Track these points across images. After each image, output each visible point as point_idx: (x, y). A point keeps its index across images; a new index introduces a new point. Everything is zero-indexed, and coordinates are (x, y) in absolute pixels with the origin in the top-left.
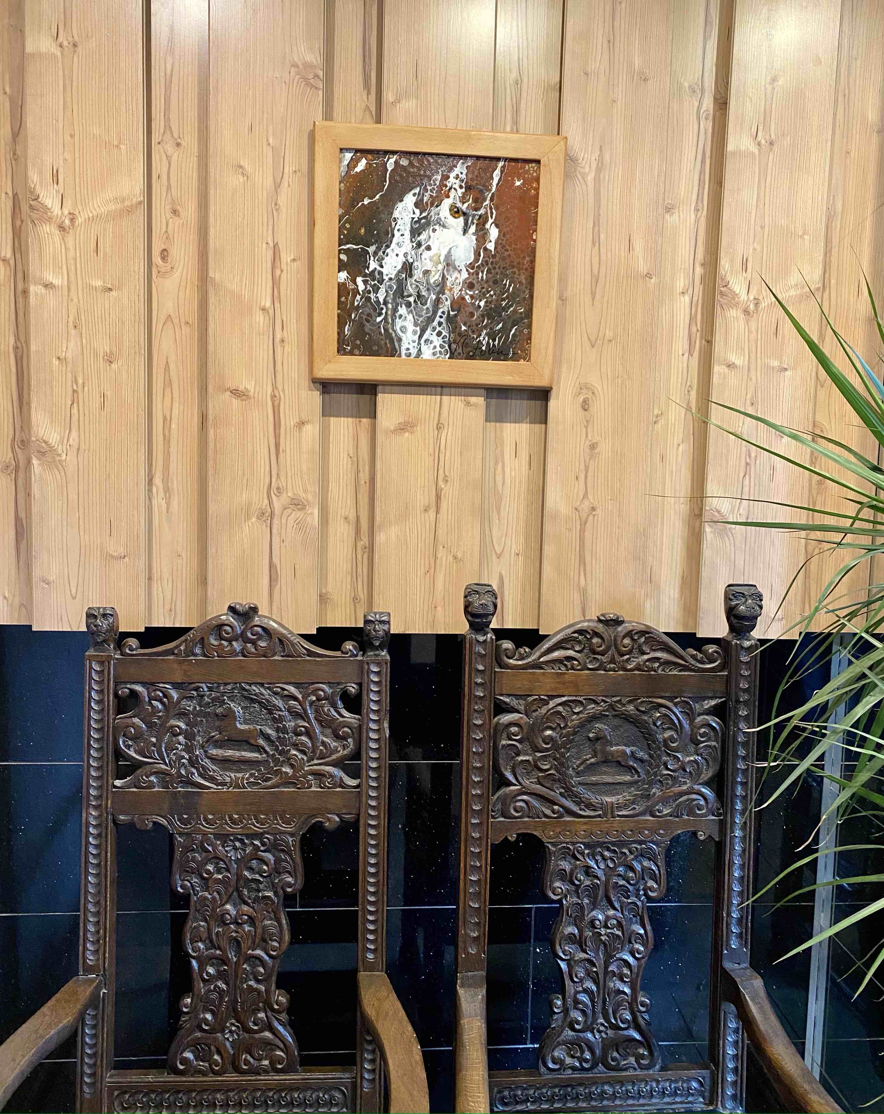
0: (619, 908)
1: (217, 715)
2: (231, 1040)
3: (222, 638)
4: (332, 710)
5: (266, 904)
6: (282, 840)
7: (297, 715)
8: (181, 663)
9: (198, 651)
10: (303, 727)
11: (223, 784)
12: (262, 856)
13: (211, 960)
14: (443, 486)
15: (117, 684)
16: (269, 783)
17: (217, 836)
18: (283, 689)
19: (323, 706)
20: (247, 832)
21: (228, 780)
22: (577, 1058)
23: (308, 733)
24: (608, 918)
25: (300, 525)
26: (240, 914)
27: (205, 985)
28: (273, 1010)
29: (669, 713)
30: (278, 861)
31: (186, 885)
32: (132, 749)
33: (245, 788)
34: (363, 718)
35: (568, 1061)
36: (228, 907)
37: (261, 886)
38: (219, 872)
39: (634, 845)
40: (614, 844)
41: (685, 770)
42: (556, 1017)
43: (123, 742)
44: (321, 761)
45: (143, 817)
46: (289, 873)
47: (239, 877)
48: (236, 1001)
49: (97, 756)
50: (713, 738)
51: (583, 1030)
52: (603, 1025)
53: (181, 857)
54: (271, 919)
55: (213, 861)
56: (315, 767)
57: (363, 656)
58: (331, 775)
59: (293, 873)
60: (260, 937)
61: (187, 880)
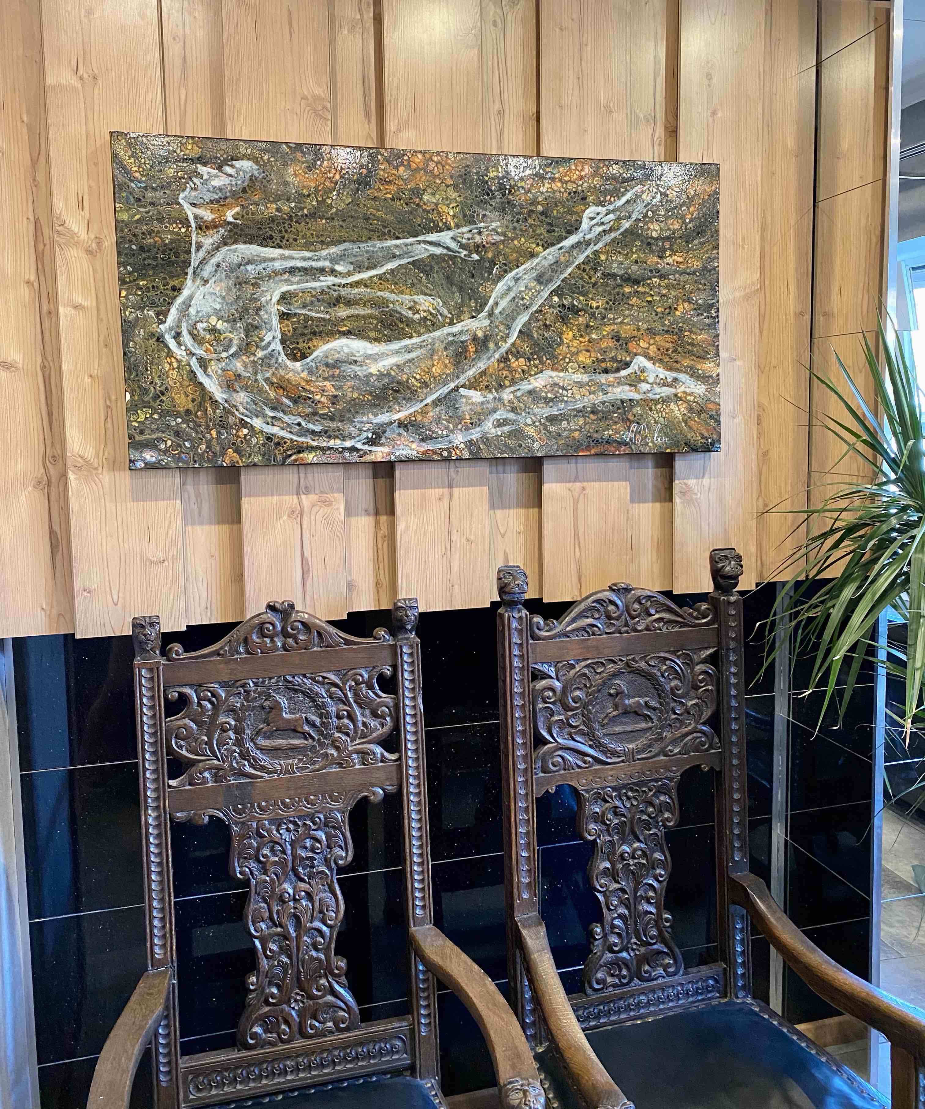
0: (643, 840)
1: (263, 708)
2: (296, 1008)
3: (264, 636)
4: (370, 692)
5: (321, 879)
6: (333, 818)
7: (339, 701)
8: (227, 662)
9: (241, 649)
10: (344, 711)
12: (315, 835)
13: (274, 938)
14: (454, 476)
15: (166, 688)
16: (316, 766)
17: (271, 821)
18: (324, 678)
19: (361, 691)
20: (299, 814)
21: (278, 768)
22: (617, 976)
23: (349, 716)
24: (635, 850)
25: (328, 520)
26: (297, 891)
27: (269, 961)
28: (334, 975)
29: (673, 664)
30: (329, 837)
31: (245, 871)
32: (183, 749)
33: (295, 773)
34: (399, 697)
35: (609, 980)
36: (286, 886)
37: (315, 863)
38: (275, 854)
39: (652, 784)
40: (635, 784)
41: (689, 713)
42: (596, 943)
43: (176, 743)
44: (363, 740)
45: (199, 812)
46: (340, 847)
47: (294, 856)
48: (299, 972)
49: (151, 759)
50: (710, 683)
51: (619, 952)
52: (635, 943)
53: (239, 846)
54: (326, 891)
55: (268, 844)
56: (358, 747)
57: (395, 640)
58: (372, 752)
59: (344, 847)
60: (317, 909)
61: (246, 866)
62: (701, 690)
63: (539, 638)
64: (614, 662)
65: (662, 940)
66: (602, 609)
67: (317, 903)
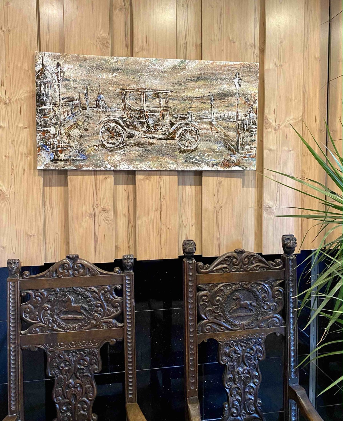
0: (248, 366)
1: (63, 301)
3: (64, 269)
4: (111, 296)
5: (87, 378)
6: (93, 351)
7: (97, 299)
8: (48, 280)
9: (54, 275)
10: (99, 304)
11: (67, 329)
12: (84, 358)
13: (65, 404)
14: (163, 200)
15: (21, 291)
16: (86, 328)
17: (65, 352)
18: (90, 289)
19: (107, 295)
20: (78, 349)
21: (69, 328)
23: (102, 306)
24: (244, 370)
25: (106, 219)
26: (76, 383)
27: (62, 415)
29: (263, 287)
30: (91, 360)
31: (53, 373)
32: (28, 317)
33: (76, 330)
34: (124, 299)
36: (71, 381)
37: (84, 371)
38: (66, 366)
39: (253, 340)
40: (245, 340)
41: (270, 309)
42: (226, 412)
43: (24, 315)
44: (107, 317)
45: (33, 346)
46: (96, 364)
47: (75, 367)
48: (75, 420)
49: (13, 322)
50: (280, 295)
51: (237, 416)
52: (244, 413)
53: (50, 362)
54: (89, 384)
55: (64, 362)
56: (105, 320)
57: (123, 273)
58: (111, 323)
59: (97, 364)
60: (85, 392)
61: (53, 371)
62: (277, 298)
63: (201, 273)
64: (235, 284)
65: (257, 412)
66: (230, 261)
67: (84, 390)
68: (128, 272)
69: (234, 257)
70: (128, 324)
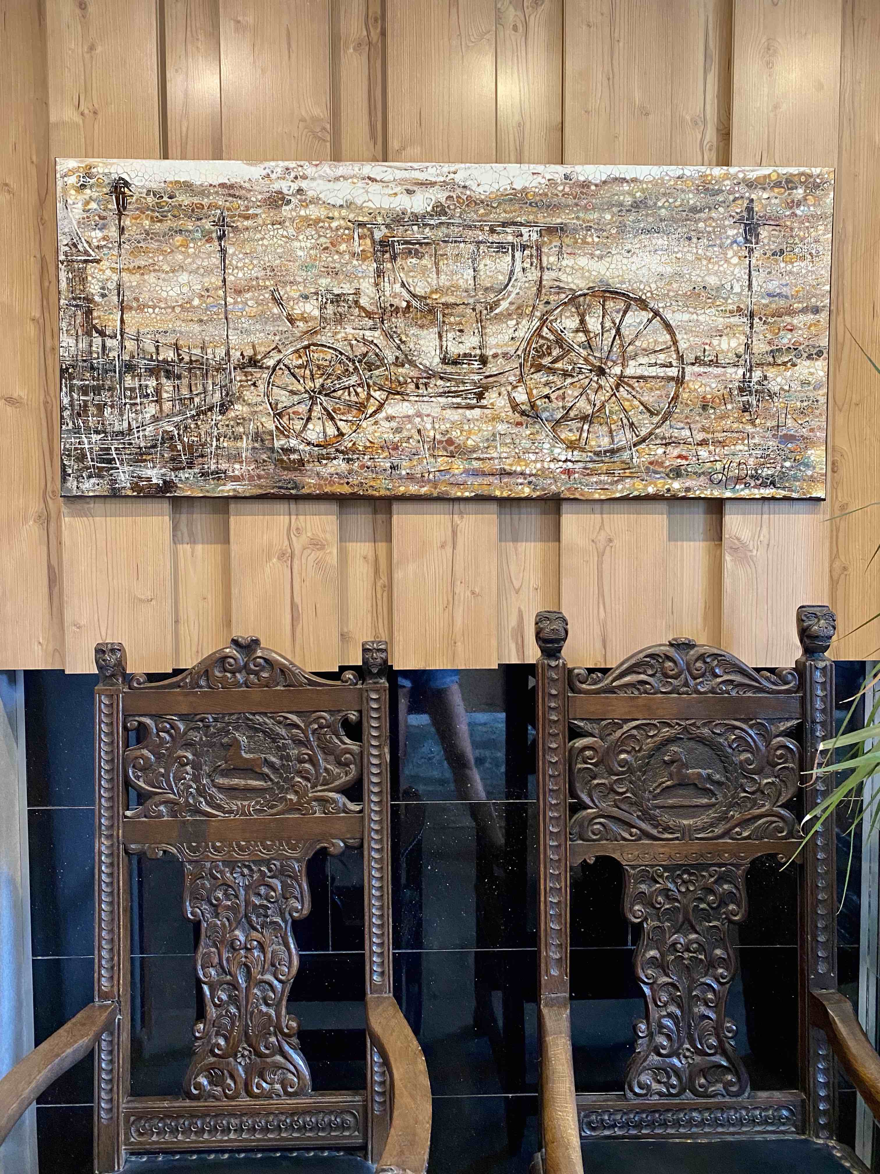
0: (701, 932)
1: (222, 745)
2: (243, 1063)
3: (225, 671)
4: (334, 737)
5: (274, 929)
6: (290, 866)
7: (299, 743)
8: (187, 695)
9: (202, 683)
10: (306, 754)
11: (231, 812)
12: (270, 882)
13: (222, 985)
15: (125, 717)
16: (274, 811)
17: (225, 863)
18: (287, 718)
19: (324, 734)
20: (254, 858)
21: (235, 808)
22: (664, 1083)
23: (312, 760)
26: (249, 940)
27: (217, 1010)
28: (284, 1034)
29: (743, 734)
30: (284, 886)
31: (196, 912)
32: (141, 780)
33: (251, 815)
34: (364, 745)
35: (655, 1086)
36: (237, 932)
37: (270, 912)
38: (227, 897)
39: (714, 868)
40: (692, 866)
41: (761, 792)
42: (640, 1041)
43: (133, 773)
44: (323, 788)
45: (153, 846)
46: (296, 898)
47: (247, 902)
48: (247, 1025)
49: (107, 786)
50: (789, 759)
51: (669, 1056)
52: (688, 1050)
53: (191, 885)
54: (279, 944)
55: (222, 887)
56: (319, 794)
57: (362, 684)
58: (334, 801)
59: (299, 899)
60: (269, 962)
61: (197, 907)
62: (780, 767)
63: (580, 692)
64: (669, 725)
65: (722, 1050)
66: (657, 665)
67: (269, 955)
68: (375, 683)
69: (669, 658)
70: (372, 805)
